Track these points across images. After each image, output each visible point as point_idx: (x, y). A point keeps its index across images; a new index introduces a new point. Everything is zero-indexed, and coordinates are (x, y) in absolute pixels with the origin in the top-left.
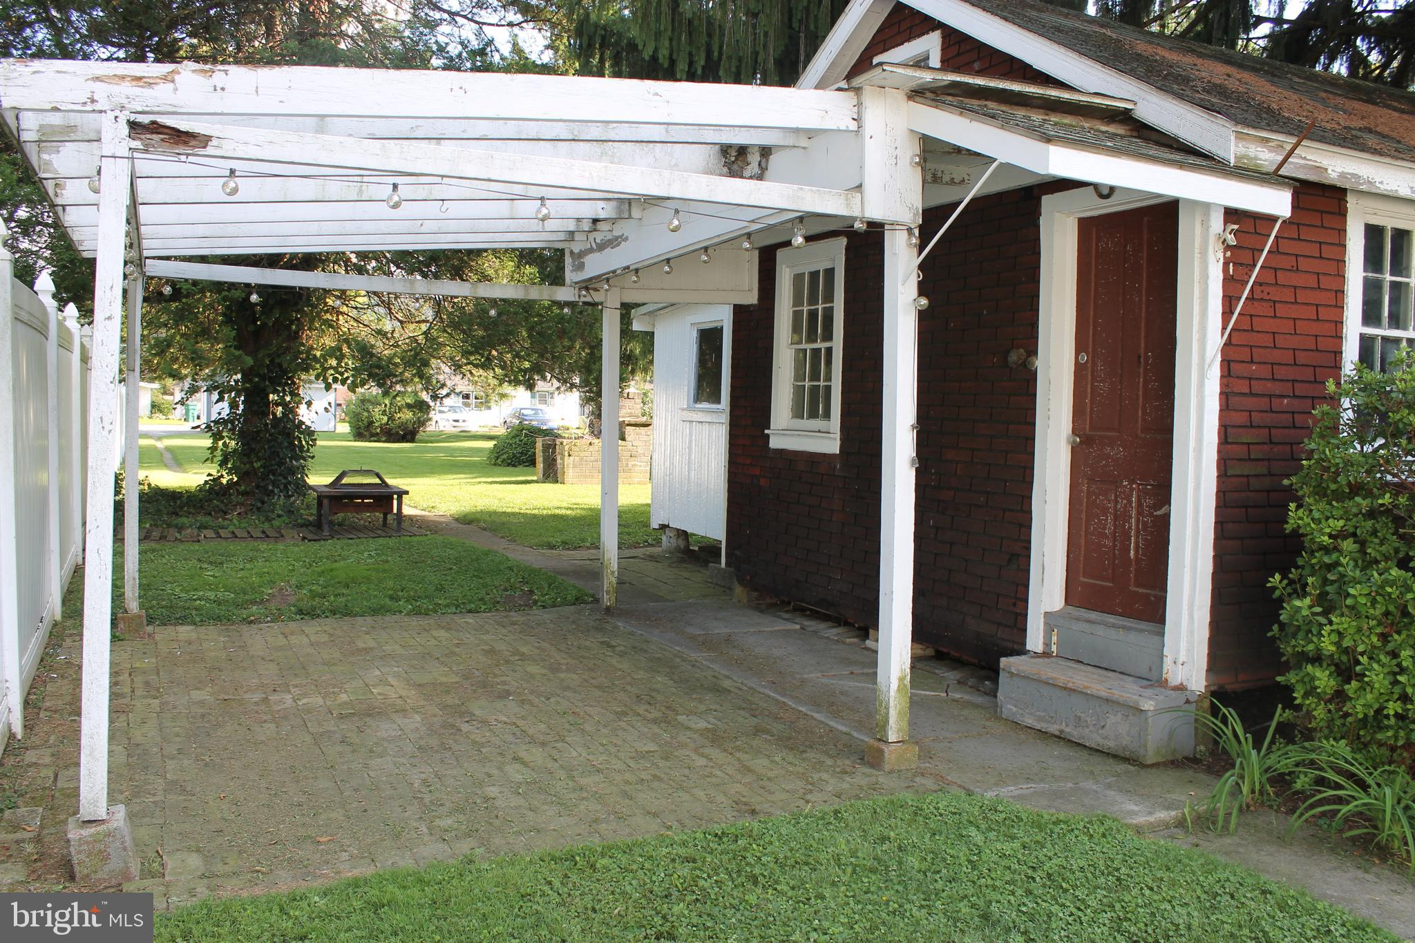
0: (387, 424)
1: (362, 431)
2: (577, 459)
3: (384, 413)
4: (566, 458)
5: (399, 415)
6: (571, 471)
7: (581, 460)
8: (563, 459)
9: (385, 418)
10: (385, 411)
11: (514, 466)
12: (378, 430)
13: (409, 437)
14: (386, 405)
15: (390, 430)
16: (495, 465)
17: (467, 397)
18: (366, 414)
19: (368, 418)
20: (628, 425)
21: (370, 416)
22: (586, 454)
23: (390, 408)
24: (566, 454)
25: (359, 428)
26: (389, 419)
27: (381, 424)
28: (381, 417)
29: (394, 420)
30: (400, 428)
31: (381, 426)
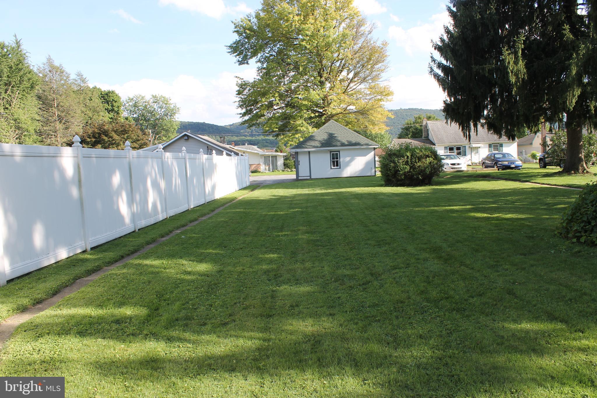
0: (410, 172)
1: (390, 178)
3: (407, 163)
5: (419, 164)
9: (408, 168)
10: (407, 162)
12: (403, 177)
14: (408, 157)
15: (412, 176)
18: (392, 165)
19: (394, 167)
21: (396, 166)
23: (411, 159)
25: (388, 176)
26: (411, 168)
27: (405, 172)
28: (405, 166)
29: (415, 168)
30: (419, 174)
31: (405, 174)
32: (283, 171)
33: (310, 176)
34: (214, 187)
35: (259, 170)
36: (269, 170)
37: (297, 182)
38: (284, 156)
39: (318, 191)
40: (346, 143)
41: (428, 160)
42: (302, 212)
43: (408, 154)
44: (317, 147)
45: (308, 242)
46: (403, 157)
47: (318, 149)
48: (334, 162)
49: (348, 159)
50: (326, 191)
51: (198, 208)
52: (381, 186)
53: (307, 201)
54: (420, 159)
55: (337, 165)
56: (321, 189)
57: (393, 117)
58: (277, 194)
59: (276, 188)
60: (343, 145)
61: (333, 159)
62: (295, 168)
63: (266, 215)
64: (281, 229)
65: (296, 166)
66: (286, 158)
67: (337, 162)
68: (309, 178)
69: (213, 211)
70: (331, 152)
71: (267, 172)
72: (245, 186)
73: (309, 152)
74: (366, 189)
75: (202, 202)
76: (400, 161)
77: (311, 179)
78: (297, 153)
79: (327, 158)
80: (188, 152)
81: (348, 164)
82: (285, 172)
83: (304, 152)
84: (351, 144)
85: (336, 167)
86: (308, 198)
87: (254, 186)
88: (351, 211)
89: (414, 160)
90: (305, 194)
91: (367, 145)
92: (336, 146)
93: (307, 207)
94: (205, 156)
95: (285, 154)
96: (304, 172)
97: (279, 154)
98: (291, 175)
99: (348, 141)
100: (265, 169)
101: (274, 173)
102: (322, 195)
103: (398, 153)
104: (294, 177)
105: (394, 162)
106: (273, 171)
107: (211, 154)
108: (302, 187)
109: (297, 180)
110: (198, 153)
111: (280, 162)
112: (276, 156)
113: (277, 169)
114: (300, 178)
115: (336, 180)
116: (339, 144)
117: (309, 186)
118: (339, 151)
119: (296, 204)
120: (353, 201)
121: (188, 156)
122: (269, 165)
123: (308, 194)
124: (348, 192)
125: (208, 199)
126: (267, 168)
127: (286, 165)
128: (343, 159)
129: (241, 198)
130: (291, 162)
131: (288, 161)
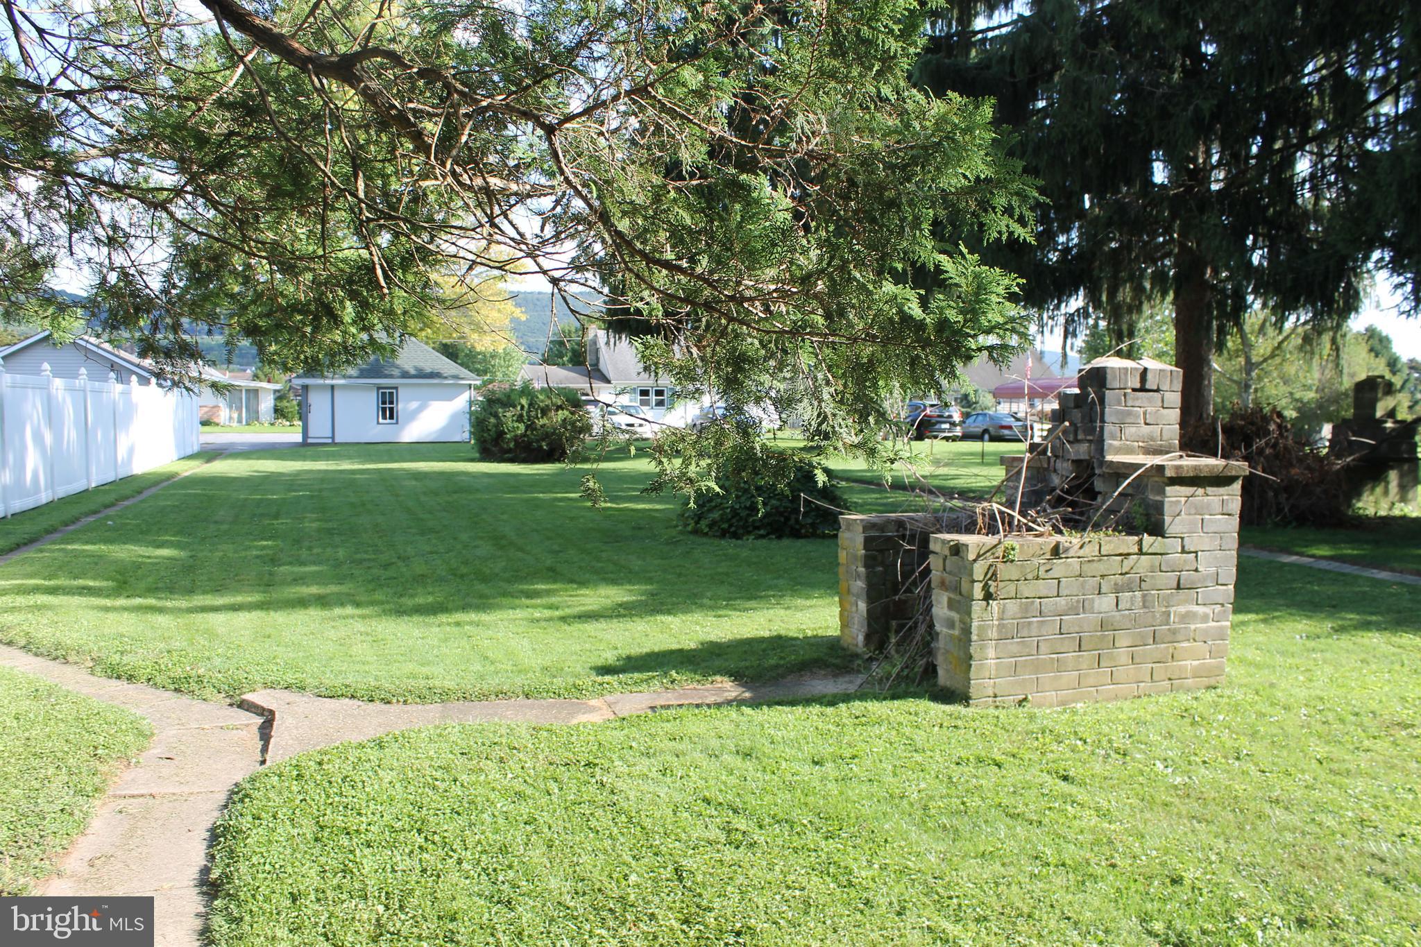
0: (524, 435)
1: (489, 446)
2: (1012, 607)
3: (520, 419)
4: (977, 607)
5: (542, 422)
6: (991, 653)
7: (1025, 610)
8: (962, 604)
9: (522, 427)
10: (521, 416)
11: (736, 536)
12: (512, 445)
13: (557, 455)
14: (522, 407)
15: (530, 443)
16: (696, 532)
17: (644, 393)
18: (492, 420)
19: (496, 426)
20: (1174, 481)
21: (500, 423)
22: (1042, 587)
23: (529, 411)
24: (978, 591)
25: (485, 441)
26: (527, 427)
27: (516, 436)
28: (516, 425)
29: (536, 429)
30: (543, 440)
31: (516, 438)
32: (272, 424)
33: (333, 437)
34: (131, 451)
35: (216, 420)
36: (240, 421)
37: (305, 448)
38: (275, 391)
39: (346, 466)
40: (413, 372)
41: (562, 414)
42: (311, 497)
43: (524, 401)
44: (350, 377)
45: (319, 530)
46: (514, 407)
47: (352, 381)
48: (384, 410)
49: (414, 405)
50: (361, 467)
51: (107, 487)
52: (472, 460)
53: (322, 480)
54: (545, 411)
55: (391, 417)
56: (353, 463)
57: (523, 318)
58: (262, 469)
59: (258, 458)
60: (405, 375)
61: (384, 403)
62: (300, 419)
63: (246, 500)
64: (276, 516)
65: (303, 415)
66: (280, 396)
67: (391, 410)
68: (330, 441)
69: (140, 493)
70: (379, 388)
71: (235, 424)
72: (189, 452)
73: (333, 387)
74: (441, 464)
75: (110, 477)
76: (508, 414)
77: (334, 444)
78: (306, 388)
79: (370, 401)
80: (91, 377)
81: (413, 415)
82: (277, 428)
83: (324, 387)
84: (421, 374)
85: (388, 421)
86: (325, 476)
87: (210, 454)
88: (397, 496)
89: (533, 414)
90: (319, 471)
91: (456, 377)
92: (391, 376)
93: (320, 490)
94: (119, 387)
95: (278, 387)
96: (319, 428)
97: (264, 385)
98: (291, 434)
99: (416, 368)
100: (231, 418)
101: (251, 428)
102: (353, 472)
103: (505, 399)
104: (297, 437)
105: (496, 416)
106: (248, 424)
107: (128, 382)
108: (315, 458)
109: (305, 444)
110: (106, 380)
111: (267, 404)
112: (256, 392)
113: (257, 419)
114: (310, 441)
115: (388, 447)
116: (396, 372)
117: (328, 457)
118: (396, 388)
119: (300, 485)
120: (407, 483)
121: (89, 385)
122: (239, 409)
123: (326, 471)
124: (404, 470)
125: (123, 473)
126: (235, 415)
127: (279, 412)
128: (404, 405)
129: (186, 474)
130: (292, 404)
131: (285, 403)
